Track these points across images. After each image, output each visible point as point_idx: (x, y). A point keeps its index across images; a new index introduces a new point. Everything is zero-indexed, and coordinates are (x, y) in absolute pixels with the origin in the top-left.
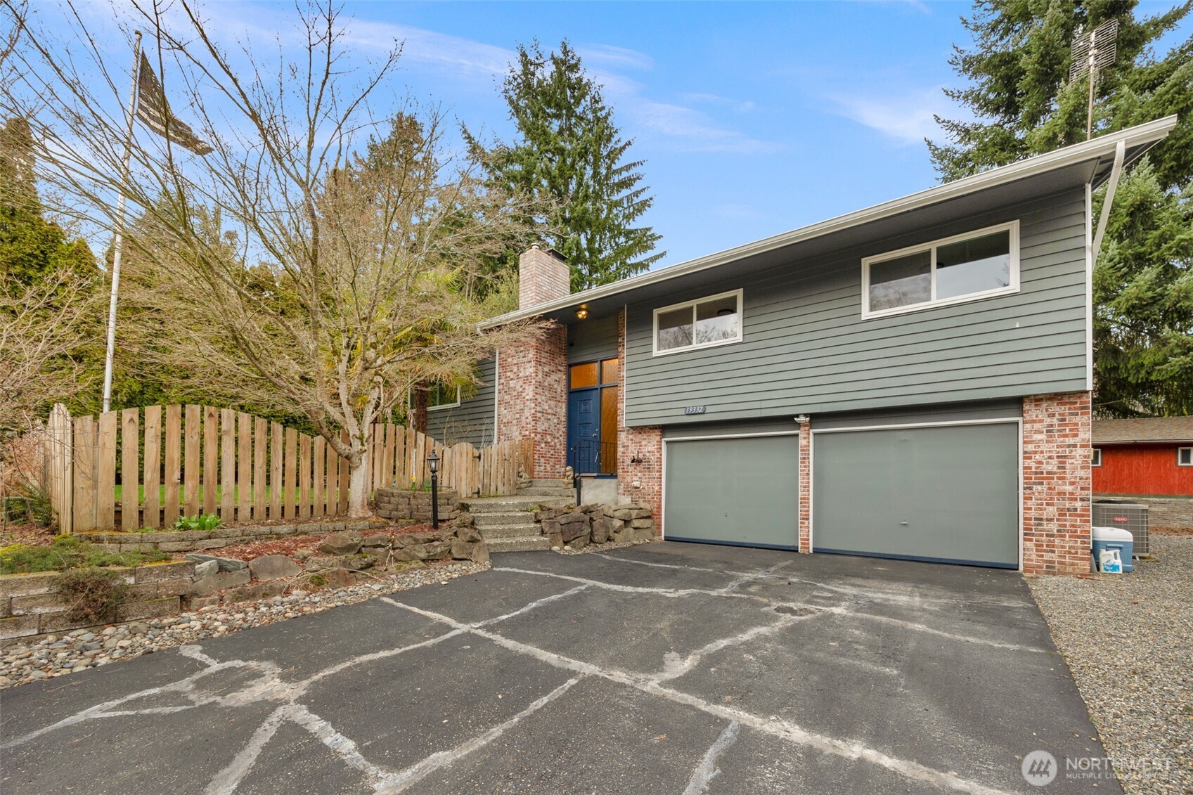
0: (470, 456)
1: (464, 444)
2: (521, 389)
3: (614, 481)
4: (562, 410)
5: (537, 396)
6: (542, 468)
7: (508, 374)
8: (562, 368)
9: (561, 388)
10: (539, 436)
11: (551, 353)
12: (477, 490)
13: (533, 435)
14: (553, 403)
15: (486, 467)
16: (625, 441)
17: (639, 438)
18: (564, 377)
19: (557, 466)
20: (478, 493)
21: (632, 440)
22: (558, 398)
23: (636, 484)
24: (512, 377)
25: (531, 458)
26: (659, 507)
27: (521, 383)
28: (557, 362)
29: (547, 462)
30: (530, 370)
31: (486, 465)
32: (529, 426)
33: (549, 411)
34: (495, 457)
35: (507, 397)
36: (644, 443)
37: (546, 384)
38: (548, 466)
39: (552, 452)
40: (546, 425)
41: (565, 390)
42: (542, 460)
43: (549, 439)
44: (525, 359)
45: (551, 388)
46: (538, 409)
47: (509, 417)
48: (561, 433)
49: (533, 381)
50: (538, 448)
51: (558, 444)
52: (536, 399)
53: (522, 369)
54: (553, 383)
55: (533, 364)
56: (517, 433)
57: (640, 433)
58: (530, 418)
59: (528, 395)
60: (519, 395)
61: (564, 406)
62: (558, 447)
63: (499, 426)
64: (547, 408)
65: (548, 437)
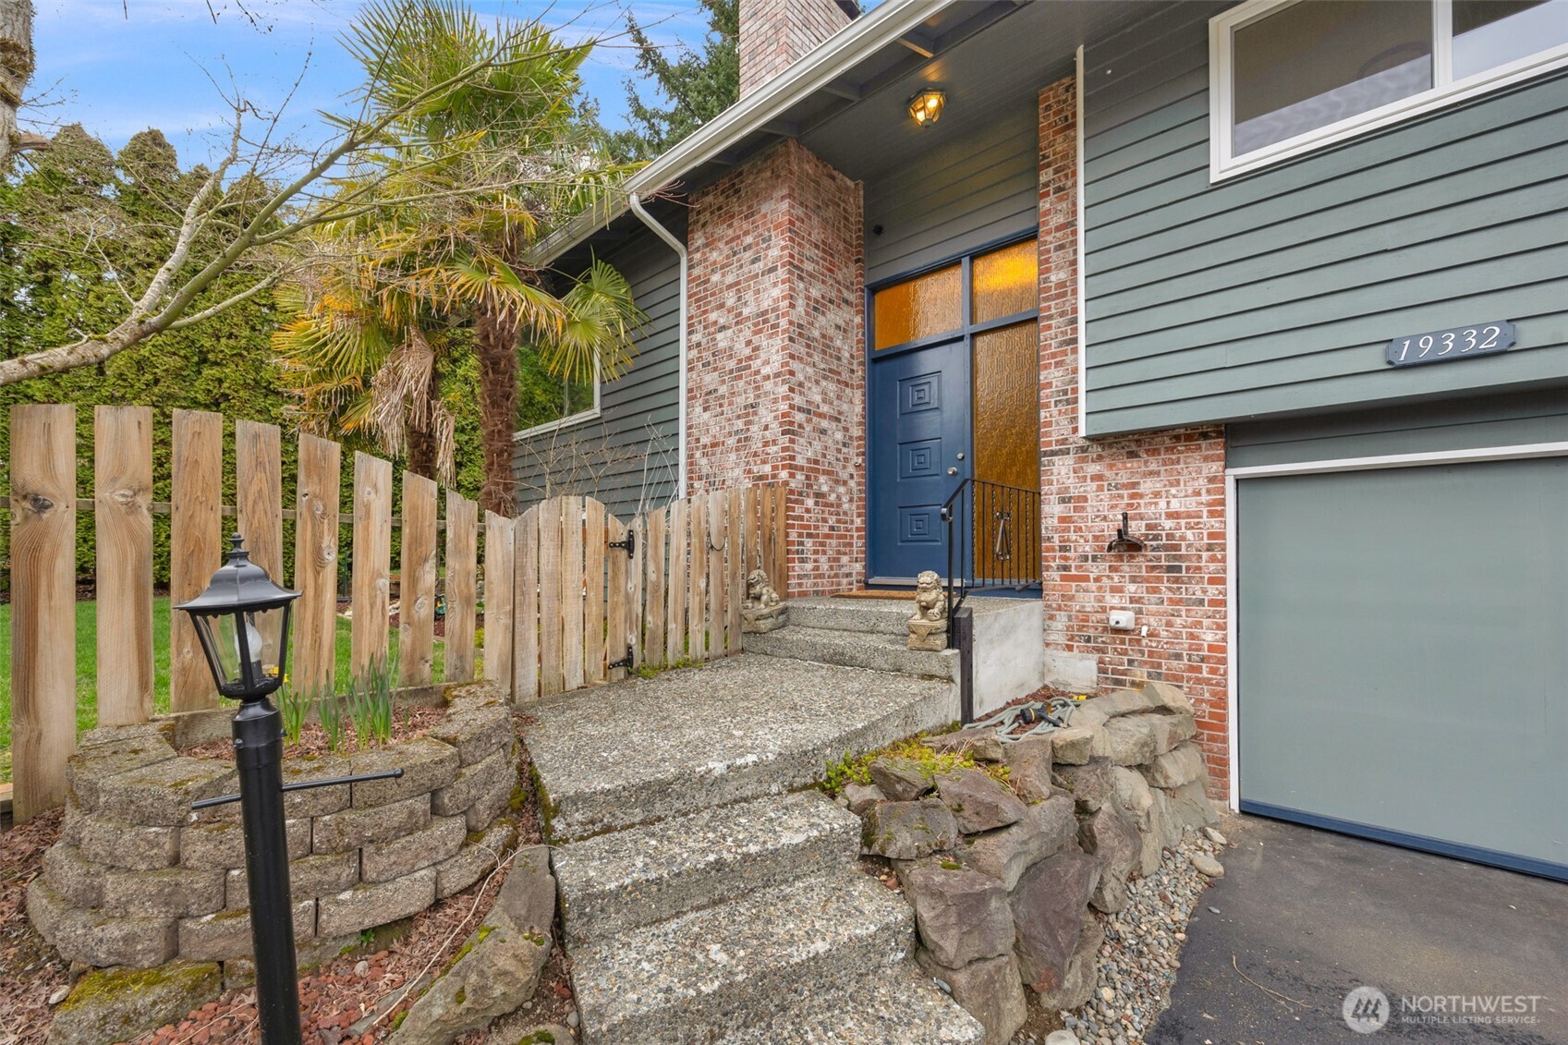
0: (596, 542)
1: (574, 502)
2: (748, 351)
3: (1033, 607)
4: (855, 406)
5: (795, 365)
6: (809, 566)
7: (713, 316)
8: (851, 297)
9: (849, 348)
10: (800, 476)
11: (827, 250)
12: (622, 654)
13: (784, 475)
14: (832, 387)
15: (652, 577)
16: (1071, 481)
17: (1125, 471)
18: (858, 320)
19: (845, 559)
20: (628, 661)
21: (1098, 478)
22: (845, 376)
23: (1124, 619)
24: (722, 321)
25: (781, 540)
26: (1221, 702)
27: (747, 333)
28: (840, 277)
29: (821, 548)
30: (773, 292)
31: (651, 568)
32: (772, 449)
33: (825, 409)
34: (679, 541)
35: (710, 379)
36: (1147, 486)
37: (816, 334)
38: (823, 559)
39: (832, 521)
40: (817, 445)
41: (861, 355)
42: (809, 543)
43: (824, 484)
44: (759, 266)
45: (827, 348)
46: (798, 400)
47: (714, 430)
48: (851, 469)
49: (783, 323)
50: (799, 511)
51: (845, 499)
52: (792, 373)
53: (749, 296)
54: (831, 332)
55: (782, 273)
56: (738, 472)
57: (1132, 455)
58: (775, 426)
59: (767, 362)
60: (743, 366)
61: (858, 397)
62: (846, 506)
63: (690, 456)
64: (818, 398)
65: (822, 479)
